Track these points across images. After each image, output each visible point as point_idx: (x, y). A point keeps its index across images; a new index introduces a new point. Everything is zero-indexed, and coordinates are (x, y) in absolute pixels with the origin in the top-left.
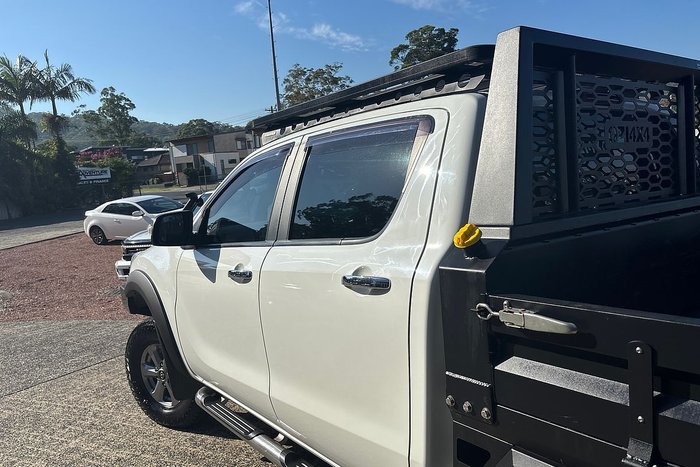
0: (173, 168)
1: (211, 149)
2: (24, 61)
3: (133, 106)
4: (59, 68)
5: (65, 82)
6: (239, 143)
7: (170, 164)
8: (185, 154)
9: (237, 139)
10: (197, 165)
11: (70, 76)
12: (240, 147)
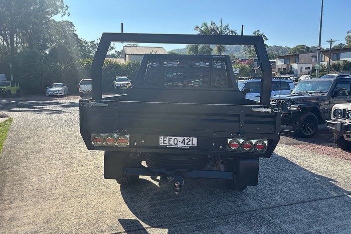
0: (276, 70)
1: (297, 62)
2: (213, 24)
3: (267, 39)
4: (225, 26)
5: (226, 31)
6: (314, 59)
7: (275, 68)
8: (283, 63)
9: (313, 57)
10: (288, 69)
11: (228, 29)
12: (313, 61)
